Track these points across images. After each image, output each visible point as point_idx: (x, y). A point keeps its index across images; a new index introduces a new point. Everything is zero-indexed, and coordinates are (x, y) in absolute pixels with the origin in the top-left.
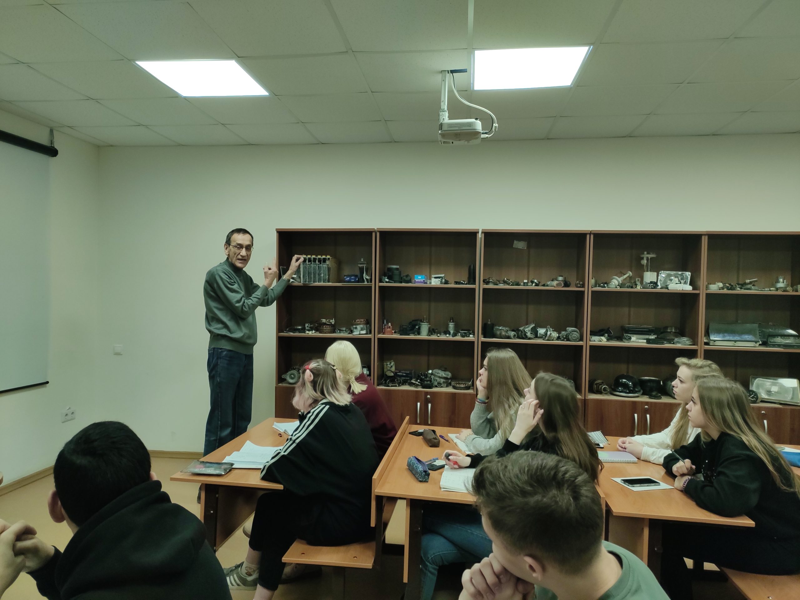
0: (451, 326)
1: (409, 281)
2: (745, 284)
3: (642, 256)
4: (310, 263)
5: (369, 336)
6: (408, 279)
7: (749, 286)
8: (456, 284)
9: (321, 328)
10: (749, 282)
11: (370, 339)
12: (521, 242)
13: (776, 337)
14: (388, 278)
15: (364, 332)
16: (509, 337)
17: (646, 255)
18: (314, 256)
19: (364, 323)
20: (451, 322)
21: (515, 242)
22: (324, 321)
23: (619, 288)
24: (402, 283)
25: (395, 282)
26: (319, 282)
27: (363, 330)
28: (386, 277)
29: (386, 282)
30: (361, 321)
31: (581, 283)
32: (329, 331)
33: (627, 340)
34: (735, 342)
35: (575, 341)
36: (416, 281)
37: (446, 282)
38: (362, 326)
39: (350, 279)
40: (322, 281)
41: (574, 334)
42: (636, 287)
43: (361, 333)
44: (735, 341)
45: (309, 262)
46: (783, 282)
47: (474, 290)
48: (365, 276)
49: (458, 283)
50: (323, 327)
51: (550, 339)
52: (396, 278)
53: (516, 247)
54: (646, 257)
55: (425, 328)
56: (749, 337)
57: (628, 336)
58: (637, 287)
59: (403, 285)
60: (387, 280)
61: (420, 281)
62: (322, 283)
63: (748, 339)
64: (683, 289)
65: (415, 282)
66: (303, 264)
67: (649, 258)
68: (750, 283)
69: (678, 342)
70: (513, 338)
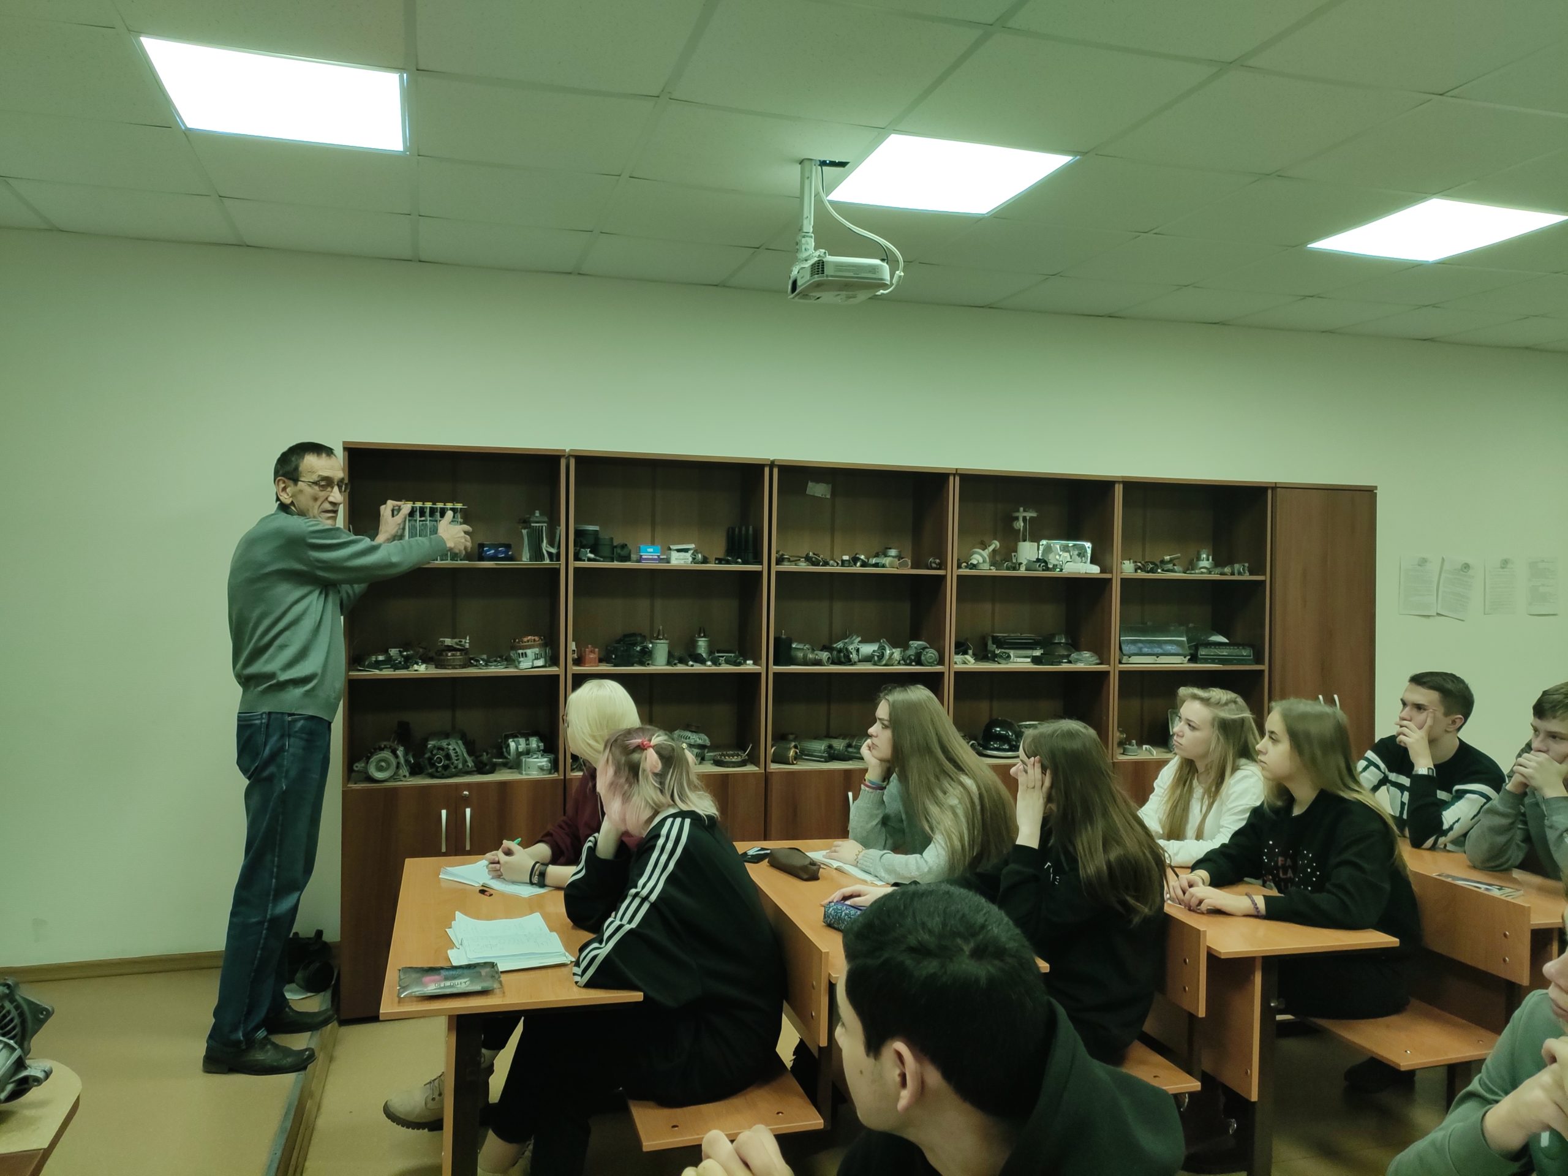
0: (702, 645)
1: (627, 558)
2: (1163, 562)
3: (1016, 514)
4: (423, 519)
5: (553, 670)
6: (624, 553)
7: (1170, 566)
8: (720, 563)
9: (442, 657)
10: (1169, 560)
11: (558, 676)
12: (820, 484)
13: (1209, 647)
14: (591, 552)
15: (540, 662)
16: (818, 663)
17: (1021, 513)
18: (429, 505)
19: (540, 644)
20: (702, 637)
21: (810, 484)
22: (448, 641)
23: (994, 571)
24: (613, 562)
25: (605, 559)
26: (442, 560)
27: (540, 659)
28: (588, 550)
29: (590, 560)
30: (534, 640)
31: (938, 561)
32: (462, 663)
33: (1005, 659)
34: (1157, 657)
35: (931, 664)
36: (643, 557)
37: (705, 561)
38: (537, 650)
39: (497, 552)
40: (449, 559)
41: (931, 653)
42: (1019, 569)
43: (535, 665)
44: (1158, 655)
45: (420, 517)
46: (1208, 560)
47: (759, 574)
48: (546, 546)
49: (723, 562)
50: (447, 655)
51: (889, 663)
52: (606, 551)
53: (812, 494)
54: (1024, 516)
55: (661, 650)
56: (1173, 648)
57: (1005, 653)
58: (1021, 569)
59: (616, 564)
60: (592, 556)
61: (651, 557)
62: (449, 561)
63: (1173, 651)
64: (1087, 572)
65: (640, 560)
66: (409, 520)
67: (1028, 518)
68: (1171, 561)
69: (1077, 659)
70: (826, 664)
